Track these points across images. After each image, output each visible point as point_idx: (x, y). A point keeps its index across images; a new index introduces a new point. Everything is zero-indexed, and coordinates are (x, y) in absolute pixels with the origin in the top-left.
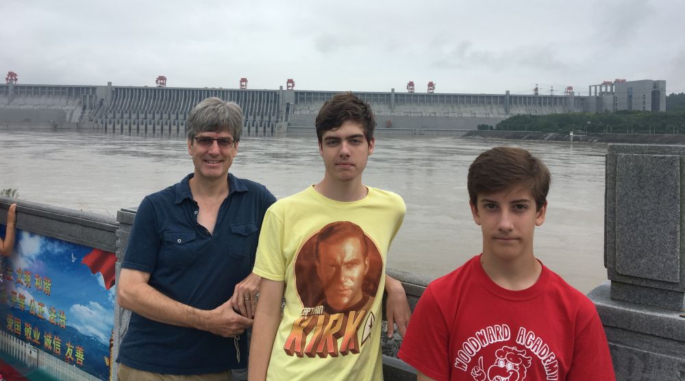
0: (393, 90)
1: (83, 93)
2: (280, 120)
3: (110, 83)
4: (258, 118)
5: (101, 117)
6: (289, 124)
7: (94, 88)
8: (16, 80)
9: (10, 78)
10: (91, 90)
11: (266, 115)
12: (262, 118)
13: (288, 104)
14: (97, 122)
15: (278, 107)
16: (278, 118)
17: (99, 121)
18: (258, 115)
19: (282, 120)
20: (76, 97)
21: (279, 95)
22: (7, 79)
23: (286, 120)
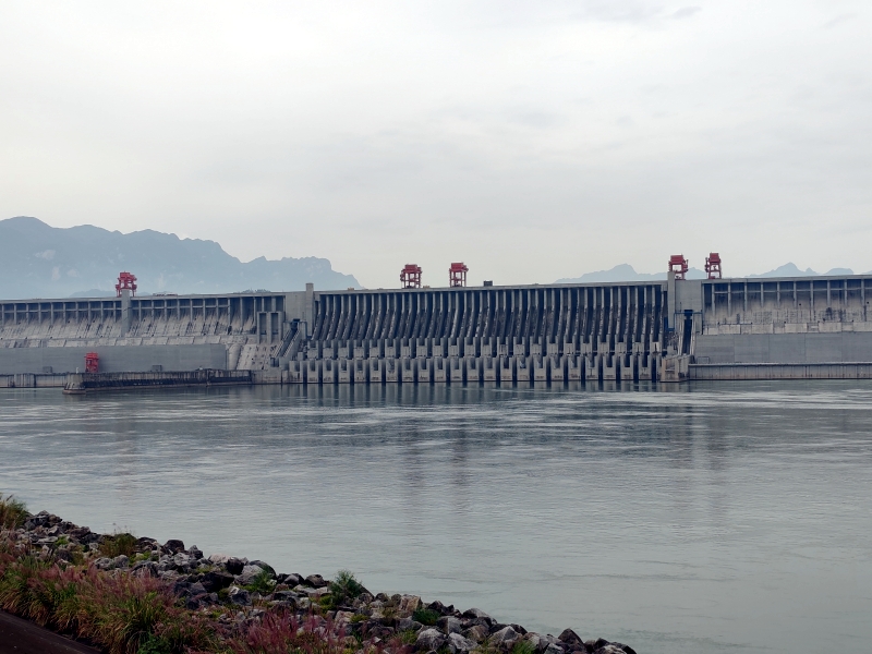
1: (259, 309)
2: (670, 349)
3: (308, 286)
5: (294, 357)
6: (693, 360)
7: (280, 298)
8: (134, 288)
10: (274, 301)
11: (638, 340)
12: (630, 347)
13: (689, 313)
14: (287, 368)
15: (666, 320)
16: (665, 345)
17: (292, 365)
18: (621, 340)
19: (675, 349)
20: (246, 317)
21: (666, 293)
22: (118, 287)
23: (686, 350)
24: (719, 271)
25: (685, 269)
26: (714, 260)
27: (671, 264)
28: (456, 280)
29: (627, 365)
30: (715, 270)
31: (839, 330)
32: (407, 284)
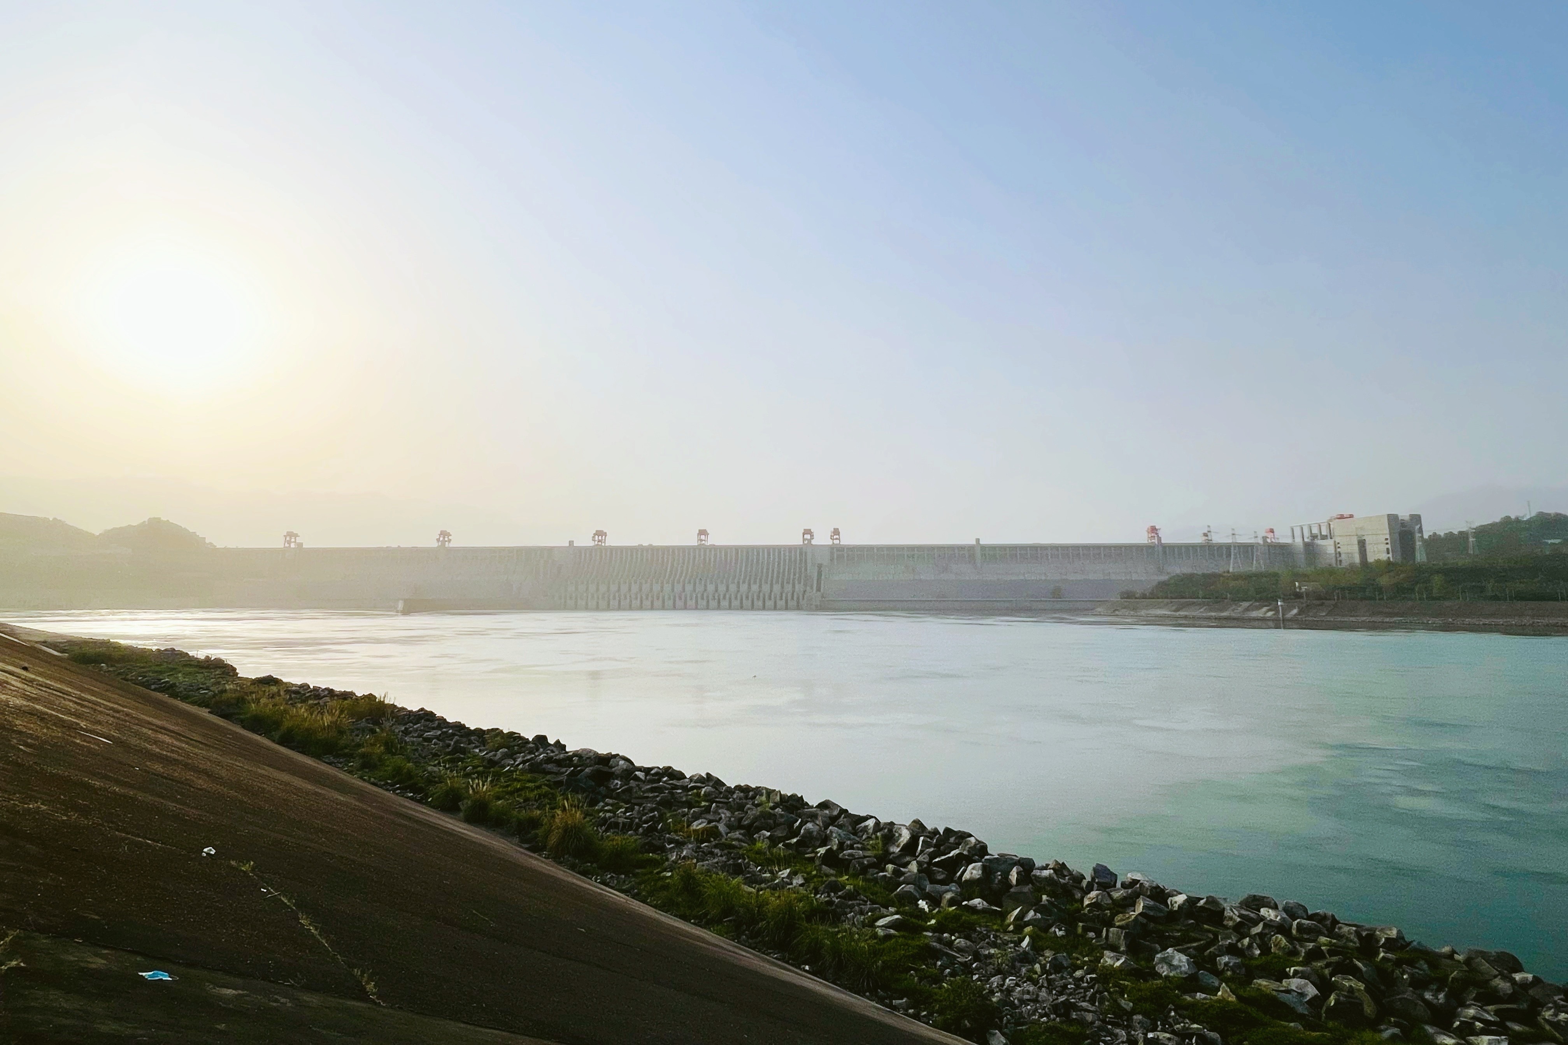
0: (978, 540)
2: (808, 589)
3: (571, 543)
4: (777, 588)
6: (823, 596)
8: (450, 541)
9: (441, 539)
11: (788, 583)
12: (783, 587)
13: (820, 566)
15: (806, 570)
16: (805, 585)
18: (777, 582)
19: (812, 588)
21: (806, 553)
22: (438, 540)
23: (819, 590)
24: (839, 539)
25: (812, 536)
26: (836, 532)
27: (804, 534)
28: (701, 540)
29: (781, 599)
30: (836, 539)
31: (912, 578)
32: (596, 543)
